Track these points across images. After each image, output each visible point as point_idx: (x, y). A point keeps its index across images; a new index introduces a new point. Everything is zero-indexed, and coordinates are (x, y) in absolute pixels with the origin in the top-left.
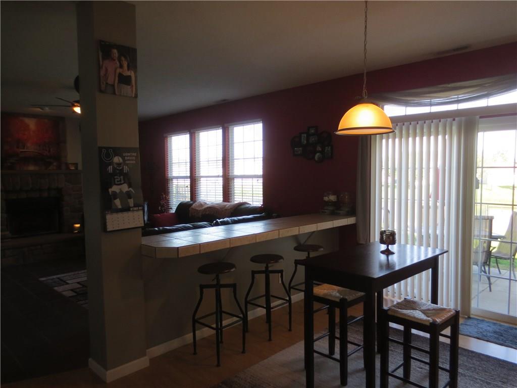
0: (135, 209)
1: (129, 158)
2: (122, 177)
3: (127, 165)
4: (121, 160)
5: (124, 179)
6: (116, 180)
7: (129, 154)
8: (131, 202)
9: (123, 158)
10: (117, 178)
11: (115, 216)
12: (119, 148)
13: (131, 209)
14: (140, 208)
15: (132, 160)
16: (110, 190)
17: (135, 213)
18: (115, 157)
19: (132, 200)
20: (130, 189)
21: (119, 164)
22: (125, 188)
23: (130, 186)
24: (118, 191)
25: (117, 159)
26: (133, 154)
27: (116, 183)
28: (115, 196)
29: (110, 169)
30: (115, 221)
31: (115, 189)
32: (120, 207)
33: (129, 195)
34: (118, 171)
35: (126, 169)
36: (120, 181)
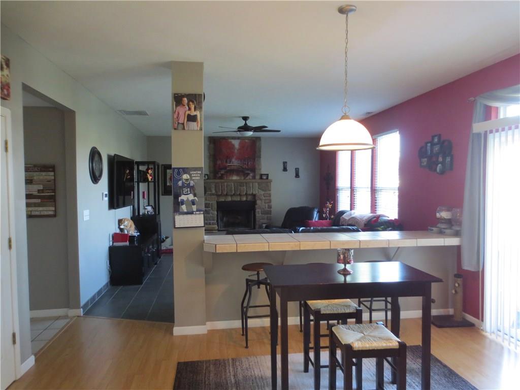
0: (197, 213)
1: (195, 175)
2: (189, 189)
3: (193, 180)
4: (189, 177)
5: (190, 191)
6: (184, 191)
7: (195, 172)
8: (194, 208)
9: (190, 175)
10: (185, 190)
11: (181, 217)
12: (187, 168)
13: (194, 213)
14: (201, 212)
15: (197, 176)
16: (180, 198)
17: (197, 216)
18: (184, 174)
19: (195, 206)
20: (196, 198)
21: (187, 180)
22: (191, 197)
23: (195, 195)
24: (185, 199)
25: (185, 176)
26: (198, 172)
27: (184, 193)
28: (183, 202)
29: (180, 183)
30: (181, 221)
31: (183, 197)
32: (185, 211)
33: (193, 203)
34: (186, 185)
35: (192, 183)
36: (187, 192)
